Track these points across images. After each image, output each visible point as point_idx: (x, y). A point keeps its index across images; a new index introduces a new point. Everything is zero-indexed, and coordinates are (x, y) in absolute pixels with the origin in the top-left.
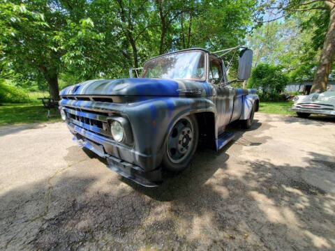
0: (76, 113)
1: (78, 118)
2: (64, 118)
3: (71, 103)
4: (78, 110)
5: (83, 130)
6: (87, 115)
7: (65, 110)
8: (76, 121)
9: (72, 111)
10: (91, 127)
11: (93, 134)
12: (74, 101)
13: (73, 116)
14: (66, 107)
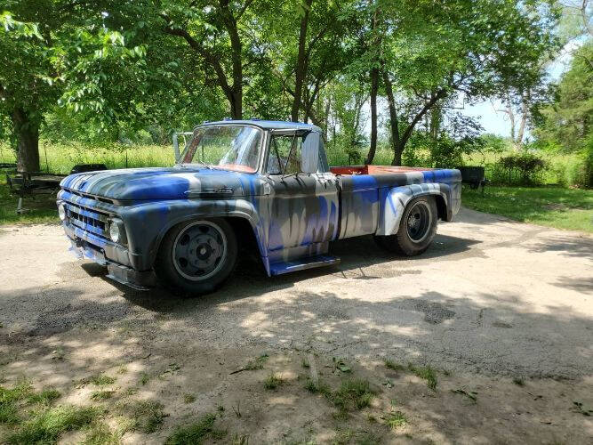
0: (79, 211)
1: (81, 218)
2: (62, 216)
3: (75, 199)
4: (83, 208)
5: (85, 232)
6: (91, 215)
7: (65, 206)
8: (77, 222)
9: (74, 209)
10: (93, 229)
11: (96, 237)
12: (79, 197)
13: (75, 215)
14: (67, 202)
